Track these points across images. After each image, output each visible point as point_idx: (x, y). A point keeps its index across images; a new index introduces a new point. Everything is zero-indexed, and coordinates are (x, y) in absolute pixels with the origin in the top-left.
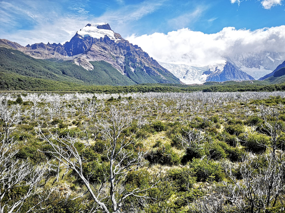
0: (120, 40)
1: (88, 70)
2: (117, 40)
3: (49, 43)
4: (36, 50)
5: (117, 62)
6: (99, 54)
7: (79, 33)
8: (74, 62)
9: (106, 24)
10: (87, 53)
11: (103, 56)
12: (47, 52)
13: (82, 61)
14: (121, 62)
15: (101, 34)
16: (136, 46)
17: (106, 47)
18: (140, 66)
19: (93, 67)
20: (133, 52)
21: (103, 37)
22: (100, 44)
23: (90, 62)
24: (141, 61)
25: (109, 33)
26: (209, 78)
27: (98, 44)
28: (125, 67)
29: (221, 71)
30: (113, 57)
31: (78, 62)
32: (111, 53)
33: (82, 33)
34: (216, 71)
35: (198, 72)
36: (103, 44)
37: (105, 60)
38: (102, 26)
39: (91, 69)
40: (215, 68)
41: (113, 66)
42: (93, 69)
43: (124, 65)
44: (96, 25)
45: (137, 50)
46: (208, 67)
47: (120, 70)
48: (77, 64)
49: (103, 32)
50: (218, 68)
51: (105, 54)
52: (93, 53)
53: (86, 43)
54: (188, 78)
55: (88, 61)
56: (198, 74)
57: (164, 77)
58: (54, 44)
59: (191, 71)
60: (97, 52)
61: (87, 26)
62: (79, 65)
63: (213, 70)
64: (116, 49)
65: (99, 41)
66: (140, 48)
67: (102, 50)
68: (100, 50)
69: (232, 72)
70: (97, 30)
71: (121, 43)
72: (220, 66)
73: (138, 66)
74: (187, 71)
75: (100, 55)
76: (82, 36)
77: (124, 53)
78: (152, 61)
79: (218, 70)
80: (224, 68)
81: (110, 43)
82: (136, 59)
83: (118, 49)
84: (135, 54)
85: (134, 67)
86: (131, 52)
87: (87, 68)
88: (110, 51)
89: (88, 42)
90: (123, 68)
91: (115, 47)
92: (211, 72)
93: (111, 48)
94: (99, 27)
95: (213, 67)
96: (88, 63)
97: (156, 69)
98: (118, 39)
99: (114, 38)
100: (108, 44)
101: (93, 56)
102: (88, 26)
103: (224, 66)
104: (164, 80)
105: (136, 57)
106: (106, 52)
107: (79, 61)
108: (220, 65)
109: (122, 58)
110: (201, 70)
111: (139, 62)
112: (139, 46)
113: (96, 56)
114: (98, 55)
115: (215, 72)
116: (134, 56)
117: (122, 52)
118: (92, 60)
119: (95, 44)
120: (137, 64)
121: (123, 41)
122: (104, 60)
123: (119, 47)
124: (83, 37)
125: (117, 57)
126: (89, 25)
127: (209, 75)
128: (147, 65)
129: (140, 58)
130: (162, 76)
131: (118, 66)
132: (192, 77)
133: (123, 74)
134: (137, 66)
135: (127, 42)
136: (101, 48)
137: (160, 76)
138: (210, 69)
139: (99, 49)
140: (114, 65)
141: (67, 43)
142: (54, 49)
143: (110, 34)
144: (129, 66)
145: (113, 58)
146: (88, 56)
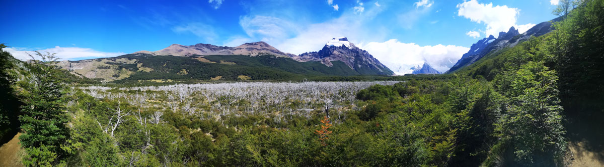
1: (329, 66)
3: (310, 52)
4: (303, 57)
5: (349, 61)
6: (338, 57)
7: (328, 44)
9: (345, 37)
11: (341, 57)
12: (309, 57)
13: (326, 61)
14: (352, 61)
17: (343, 52)
20: (361, 55)
21: (341, 46)
22: (339, 50)
23: (331, 62)
24: (367, 61)
29: (421, 68)
30: (347, 58)
31: (323, 62)
37: (341, 60)
38: (342, 39)
41: (346, 64)
42: (332, 66)
44: (339, 39)
45: (365, 53)
47: (351, 67)
49: (342, 42)
52: (334, 56)
53: (331, 50)
55: (329, 61)
58: (313, 52)
61: (333, 39)
69: (427, 69)
72: (420, 65)
81: (346, 49)
82: (363, 59)
83: (351, 53)
88: (345, 54)
90: (353, 65)
91: (349, 51)
95: (417, 65)
97: (376, 66)
98: (352, 47)
99: (349, 46)
103: (423, 65)
104: (382, 72)
109: (353, 58)
112: (367, 51)
115: (418, 68)
117: (354, 55)
118: (332, 60)
119: (336, 50)
121: (355, 48)
124: (330, 46)
125: (350, 58)
127: (415, 70)
128: (370, 63)
129: (366, 58)
130: (380, 70)
131: (350, 64)
133: (353, 69)
134: (363, 63)
138: (414, 66)
139: (338, 53)
141: (320, 51)
142: (312, 55)
143: (347, 44)
144: (357, 64)
146: (330, 58)
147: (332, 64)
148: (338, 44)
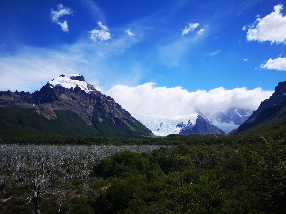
0: (93, 91)
2: (89, 91)
3: (16, 91)
5: (85, 112)
6: (66, 104)
7: (50, 83)
8: (35, 111)
9: (81, 75)
10: (53, 102)
11: (71, 105)
13: (45, 110)
14: (89, 112)
15: (74, 85)
16: (109, 98)
17: (76, 97)
18: (109, 116)
19: (57, 116)
20: (103, 102)
21: (74, 87)
22: (70, 94)
23: (54, 111)
24: (111, 112)
25: (82, 84)
26: (182, 131)
27: (67, 94)
28: (93, 117)
29: (194, 125)
30: (82, 106)
31: (40, 110)
32: (81, 103)
33: (54, 84)
34: (189, 125)
35: (172, 125)
36: (73, 94)
37: (72, 109)
38: (76, 77)
39: (53, 119)
40: (188, 122)
41: (79, 116)
42: (56, 118)
43: (92, 115)
44: (70, 76)
45: (110, 101)
46: (181, 120)
47: (87, 121)
48: (39, 112)
49: (76, 82)
50: (190, 122)
51: (74, 103)
52: (60, 102)
53: (57, 92)
54: (162, 130)
55: (52, 109)
57: (133, 129)
58: (23, 92)
59: (165, 123)
60: (64, 101)
61: (60, 76)
62: (40, 114)
63: (186, 123)
64: (86, 99)
65: (69, 90)
66: (113, 99)
67: (71, 100)
69: (204, 126)
70: (70, 81)
71: (93, 94)
72: (192, 120)
73: (107, 116)
74: (161, 124)
75: (68, 104)
76: (53, 86)
77: (94, 104)
78: (124, 112)
80: (196, 121)
81: (81, 94)
82: (106, 109)
83: (88, 99)
84: (105, 104)
85: (102, 117)
86: (101, 103)
87: (49, 118)
88: (79, 101)
90: (90, 118)
91: (85, 97)
92: (184, 125)
93: (81, 98)
94: (72, 78)
95: (186, 120)
96: (51, 112)
97: (125, 120)
98: (91, 90)
99: (87, 89)
100: (78, 94)
101: (60, 105)
104: (133, 131)
106: (75, 101)
107: (42, 109)
108: (192, 118)
109: (91, 108)
110: (174, 122)
111: (108, 112)
113: (63, 105)
114: (65, 104)
116: (104, 106)
117: (92, 102)
118: (57, 109)
119: (65, 94)
121: (96, 92)
122: (70, 109)
123: (90, 97)
124: (55, 86)
125: (86, 107)
126: (63, 76)
127: (183, 128)
128: (116, 116)
129: (110, 108)
130: (131, 127)
131: (86, 115)
132: (166, 130)
133: (90, 124)
134: (105, 116)
135: (99, 93)
136: (70, 97)
137: (129, 127)
138: (183, 122)
139: (68, 99)
140: (81, 114)
141: (37, 92)
144: (98, 116)
145: (81, 108)
146: (53, 105)
147: (55, 116)
148: (69, 84)
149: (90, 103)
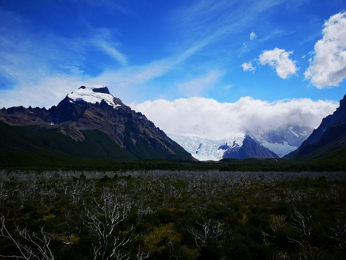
0: (121, 105)
1: (77, 141)
2: (116, 106)
3: (30, 106)
4: (13, 115)
5: (115, 132)
6: (93, 122)
7: (69, 96)
8: (60, 131)
9: (105, 87)
10: (78, 120)
11: (98, 124)
12: (26, 117)
13: (71, 129)
14: (120, 132)
15: (97, 98)
16: (139, 114)
17: (103, 113)
18: (143, 137)
19: (84, 137)
20: (136, 120)
21: (100, 101)
22: (96, 110)
23: (80, 131)
24: (145, 132)
25: (107, 98)
26: (226, 154)
27: (92, 110)
28: (125, 138)
29: (240, 146)
30: (111, 125)
31: (65, 130)
32: (109, 121)
33: (74, 97)
34: (235, 146)
35: (214, 146)
36: (98, 110)
37: (100, 128)
38: (100, 89)
39: (81, 140)
40: (233, 142)
41: (110, 137)
42: (84, 139)
43: (123, 136)
44: (92, 88)
45: (141, 118)
46: (224, 140)
47: (118, 142)
48: (64, 133)
49: (100, 95)
50: (236, 142)
51: (101, 121)
52: (85, 120)
53: (78, 108)
54: (202, 153)
55: (78, 129)
56: (213, 148)
57: (172, 151)
58: (37, 108)
59: (204, 144)
60: (90, 119)
61: (80, 88)
62: (66, 135)
63: (230, 145)
64: (115, 116)
65: (94, 106)
66: (144, 116)
67: (98, 117)
68: (95, 116)
69: (252, 147)
70: (93, 94)
71: (121, 109)
72: (238, 140)
73: (141, 137)
74: (200, 145)
75: (95, 122)
76: (73, 100)
77: (124, 122)
78: (158, 132)
79: (237, 144)
80: (243, 142)
81: (108, 109)
82: (139, 128)
83: (117, 116)
84: (138, 122)
85: (136, 138)
86: (134, 121)
87: (76, 139)
88: (107, 118)
89: (80, 107)
90: (122, 139)
91: (114, 113)
92: (229, 146)
93: (108, 115)
94: (95, 90)
95: (231, 141)
96: (77, 132)
97: (162, 142)
98: (118, 105)
99: (113, 103)
100: (105, 110)
101: (86, 124)
102: (82, 89)
103: (243, 141)
104: (173, 155)
105: (139, 127)
106: (102, 119)
107: (67, 129)
108: (238, 138)
109: (121, 127)
110: (216, 144)
111: (142, 132)
112: (143, 114)
113: (89, 123)
114: (91, 123)
115: (233, 146)
116: (137, 125)
117: (122, 120)
118: (83, 128)
119: (89, 110)
120: (140, 135)
121: (124, 107)
122: (98, 129)
123: (119, 114)
124: (75, 100)
125: (116, 126)
126: (83, 87)
127: (227, 150)
128: (152, 137)
129: (144, 127)
130: (170, 150)
131: (116, 136)
132: (206, 153)
133: (122, 146)
134: (139, 137)
135: (128, 108)
136: (96, 114)
137: (168, 149)
138: (227, 143)
139: (93, 116)
140: (111, 135)
141: (54, 107)
142: (36, 114)
143: (109, 99)
144: (130, 137)
145: (110, 127)
146: (78, 123)
147: (83, 137)
148: (93, 98)
149: (120, 121)
